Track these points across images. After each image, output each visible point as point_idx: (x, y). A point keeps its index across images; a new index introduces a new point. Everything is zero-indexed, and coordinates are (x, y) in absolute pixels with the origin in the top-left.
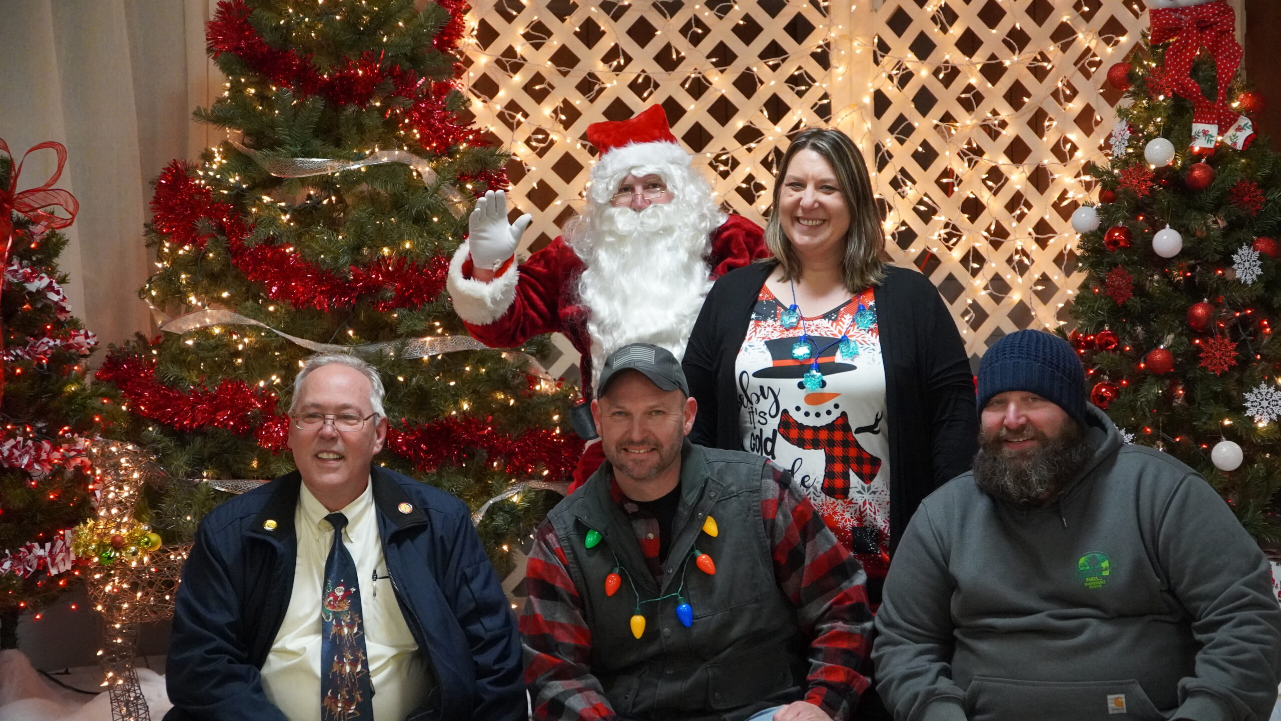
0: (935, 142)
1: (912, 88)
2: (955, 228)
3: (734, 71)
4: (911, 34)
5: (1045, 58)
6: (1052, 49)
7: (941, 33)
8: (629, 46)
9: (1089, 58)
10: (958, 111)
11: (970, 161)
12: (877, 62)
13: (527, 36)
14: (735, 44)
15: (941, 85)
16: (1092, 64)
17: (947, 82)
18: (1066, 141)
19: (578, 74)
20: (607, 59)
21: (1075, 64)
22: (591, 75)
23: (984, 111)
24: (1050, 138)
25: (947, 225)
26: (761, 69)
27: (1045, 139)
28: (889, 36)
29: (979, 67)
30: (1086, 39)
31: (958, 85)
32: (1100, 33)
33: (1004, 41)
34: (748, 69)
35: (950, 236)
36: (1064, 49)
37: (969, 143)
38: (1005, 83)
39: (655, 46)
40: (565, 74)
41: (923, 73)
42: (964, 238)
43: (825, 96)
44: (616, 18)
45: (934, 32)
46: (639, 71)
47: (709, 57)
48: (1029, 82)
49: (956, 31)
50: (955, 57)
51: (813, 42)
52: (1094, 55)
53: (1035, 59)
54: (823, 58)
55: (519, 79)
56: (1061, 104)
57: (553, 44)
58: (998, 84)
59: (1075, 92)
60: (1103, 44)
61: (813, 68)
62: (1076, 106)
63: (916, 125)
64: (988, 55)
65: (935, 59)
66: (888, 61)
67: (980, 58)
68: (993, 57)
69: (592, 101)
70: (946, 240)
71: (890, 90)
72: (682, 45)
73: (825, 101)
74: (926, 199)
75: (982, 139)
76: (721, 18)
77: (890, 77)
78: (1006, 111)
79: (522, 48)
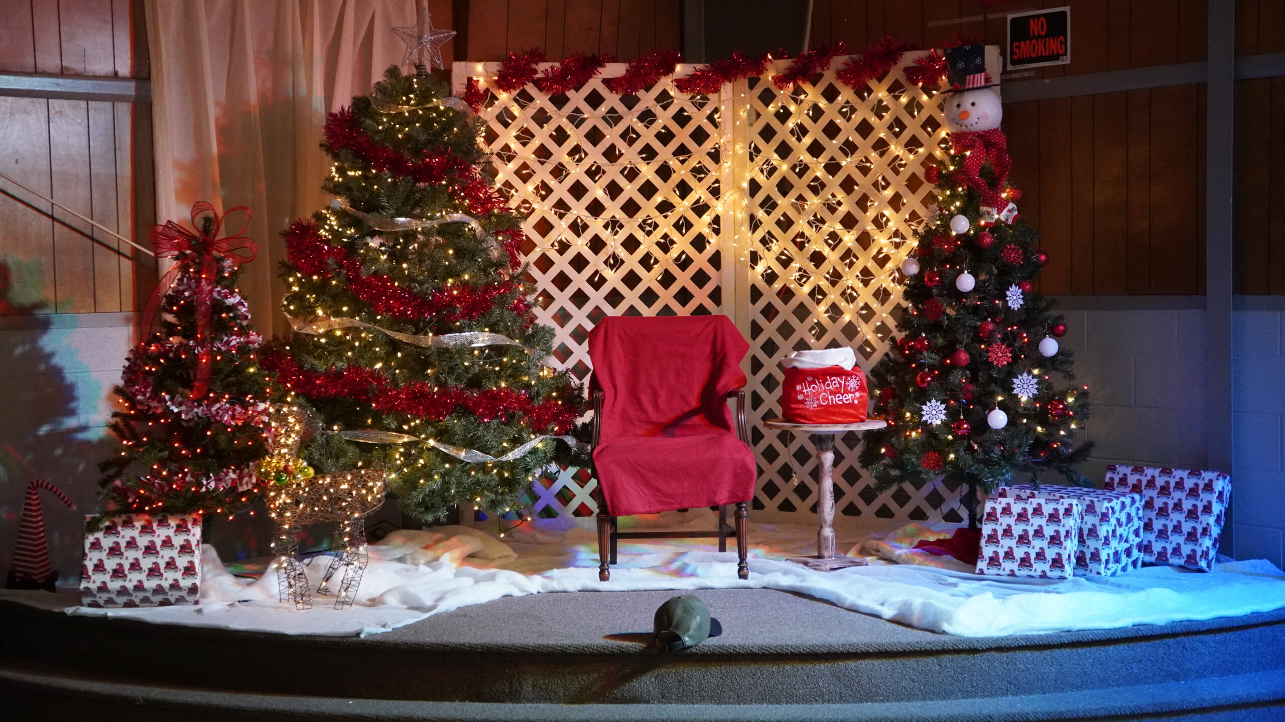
0: (792, 214)
1: (776, 178)
2: (805, 271)
3: (656, 164)
4: (775, 142)
5: (868, 160)
6: (873, 155)
7: (796, 142)
8: (586, 145)
9: (898, 162)
10: (808, 194)
11: (817, 227)
12: (752, 160)
13: (518, 138)
15: (796, 177)
16: (901, 166)
17: (800, 175)
18: (883, 215)
19: (550, 165)
20: (571, 153)
21: (889, 165)
22: (561, 164)
23: (826, 194)
24: (871, 214)
25: (800, 269)
26: (673, 163)
27: (868, 214)
28: (761, 143)
29: (823, 165)
30: (896, 149)
31: (808, 177)
32: (906, 146)
33: (841, 148)
34: (665, 162)
35: (802, 277)
36: (882, 155)
37: (815, 216)
38: (841, 176)
39: (604, 145)
40: (542, 163)
41: (784, 167)
42: (812, 278)
43: (717, 181)
44: (577, 127)
45: (792, 141)
46: (592, 162)
47: (640, 153)
48: (857, 175)
49: (807, 140)
50: (806, 158)
51: (708, 146)
52: (901, 160)
53: (861, 161)
54: (715, 156)
55: (512, 166)
56: (879, 191)
57: (535, 144)
58: (836, 177)
59: (888, 184)
60: (907, 152)
61: (708, 163)
62: (889, 193)
63: (779, 202)
64: (829, 157)
65: (792, 159)
66: (760, 160)
67: (823, 159)
68: (832, 159)
69: (560, 182)
70: (800, 280)
71: (761, 179)
72: (621, 145)
73: (717, 185)
74: (786, 252)
75: (825, 214)
76: (648, 127)
77: (762, 171)
78: (841, 196)
79: (515, 145)
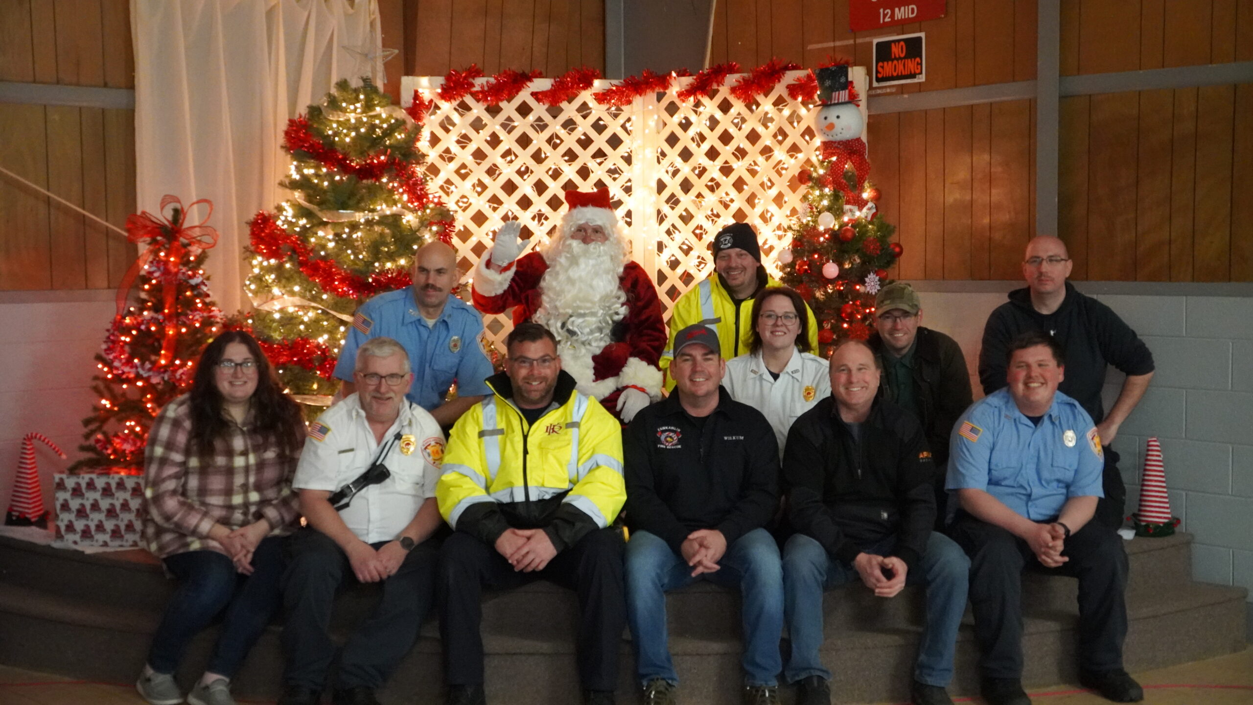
0: (692, 210)
1: (679, 178)
2: (703, 259)
3: (577, 165)
4: (679, 147)
5: (756, 164)
6: (761, 160)
7: (697, 147)
8: (516, 149)
9: (780, 166)
10: (706, 192)
11: (713, 220)
12: (659, 162)
13: (458, 142)
14: (577, 149)
15: (696, 177)
16: (783, 169)
17: (700, 176)
18: (767, 211)
19: (486, 164)
20: (504, 156)
21: (774, 168)
22: (495, 165)
23: (720, 192)
24: (758, 210)
25: (699, 257)
26: (592, 164)
28: (666, 148)
29: (719, 167)
30: (780, 154)
31: (706, 177)
32: (788, 152)
33: (733, 154)
34: (585, 164)
36: (767, 159)
37: (712, 210)
38: (733, 177)
39: (532, 149)
40: (479, 164)
43: (629, 180)
44: (509, 132)
45: (692, 147)
46: (522, 163)
47: (563, 156)
48: (747, 177)
49: (706, 146)
50: (705, 162)
51: (622, 150)
52: (784, 164)
53: (750, 164)
54: (628, 160)
55: (453, 166)
56: (765, 190)
57: (472, 147)
58: (729, 178)
59: (773, 184)
62: (773, 192)
63: (681, 199)
64: (724, 161)
65: (693, 162)
66: (665, 162)
68: (726, 162)
71: (667, 179)
72: (547, 149)
73: (629, 184)
74: (687, 242)
75: (719, 209)
76: (570, 134)
77: (667, 172)
78: (733, 193)
79: (455, 149)
